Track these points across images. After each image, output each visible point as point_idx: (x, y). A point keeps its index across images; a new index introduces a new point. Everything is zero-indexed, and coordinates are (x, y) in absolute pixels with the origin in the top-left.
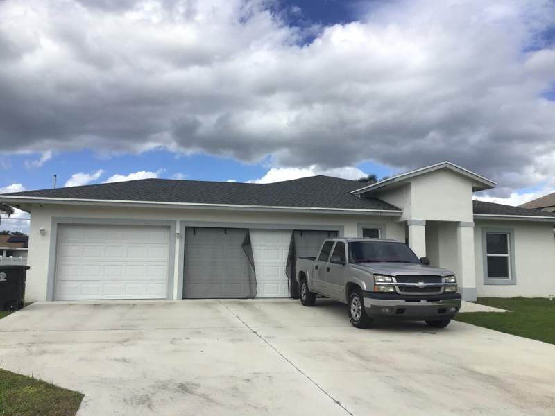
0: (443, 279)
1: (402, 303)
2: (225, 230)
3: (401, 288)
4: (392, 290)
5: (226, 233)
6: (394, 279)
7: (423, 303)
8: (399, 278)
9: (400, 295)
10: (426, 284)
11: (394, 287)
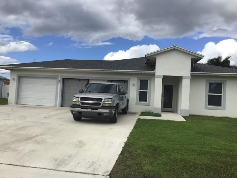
0: (103, 100)
1: (80, 109)
2: (80, 80)
3: (82, 103)
4: (78, 104)
5: (79, 81)
6: (80, 99)
7: (89, 110)
8: (82, 99)
9: (80, 106)
10: (92, 102)
11: (79, 102)
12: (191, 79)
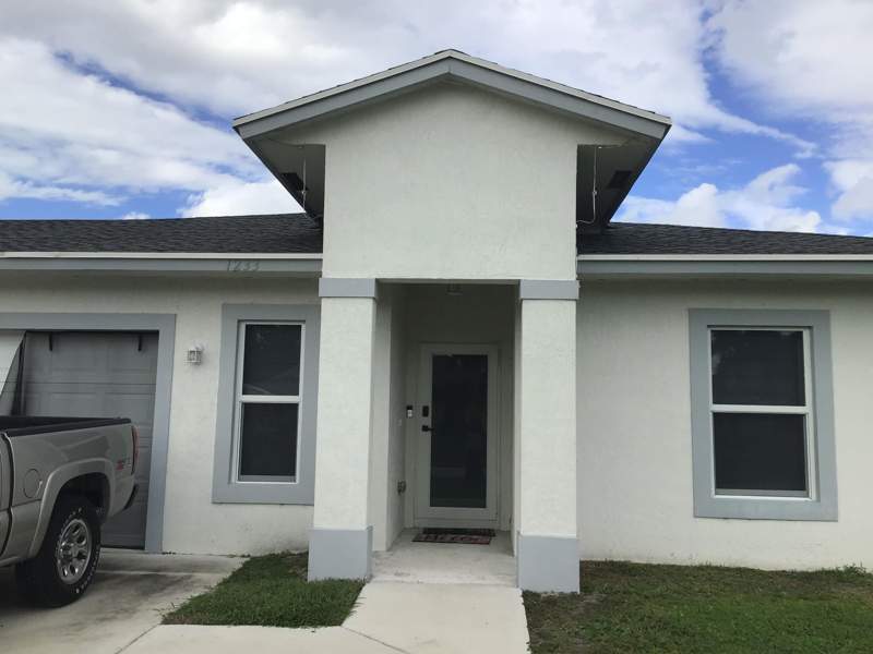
12: (580, 304)
